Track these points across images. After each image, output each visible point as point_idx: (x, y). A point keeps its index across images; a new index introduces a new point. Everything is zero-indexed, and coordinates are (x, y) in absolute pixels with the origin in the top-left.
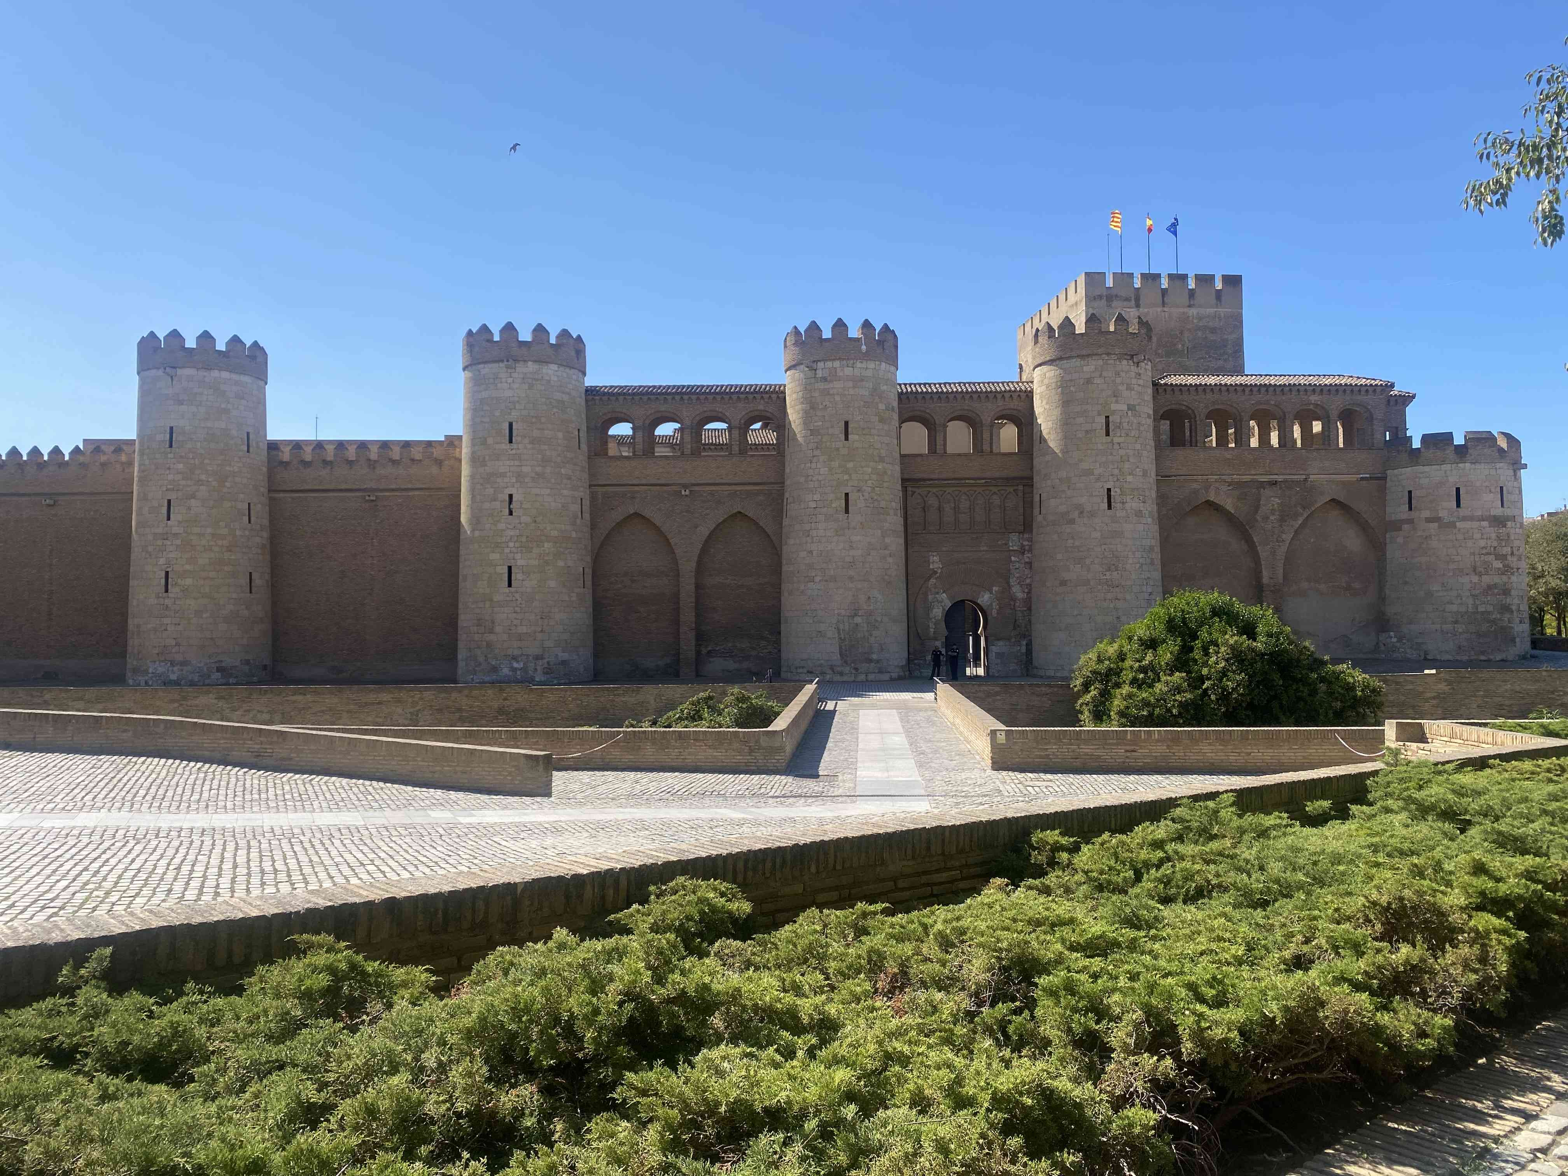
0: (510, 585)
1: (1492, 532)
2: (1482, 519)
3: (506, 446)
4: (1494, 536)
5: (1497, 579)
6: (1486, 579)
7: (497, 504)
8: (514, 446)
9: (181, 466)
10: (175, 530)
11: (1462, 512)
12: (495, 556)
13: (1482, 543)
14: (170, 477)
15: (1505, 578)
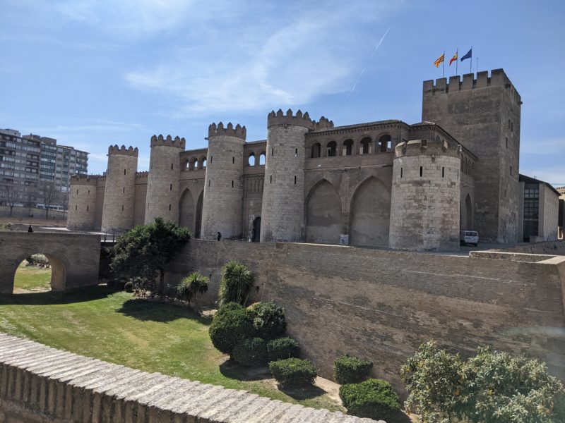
1: (414, 188)
2: (409, 183)
4: (414, 191)
5: (414, 211)
6: (409, 211)
11: (403, 179)
13: (409, 194)
15: (418, 211)
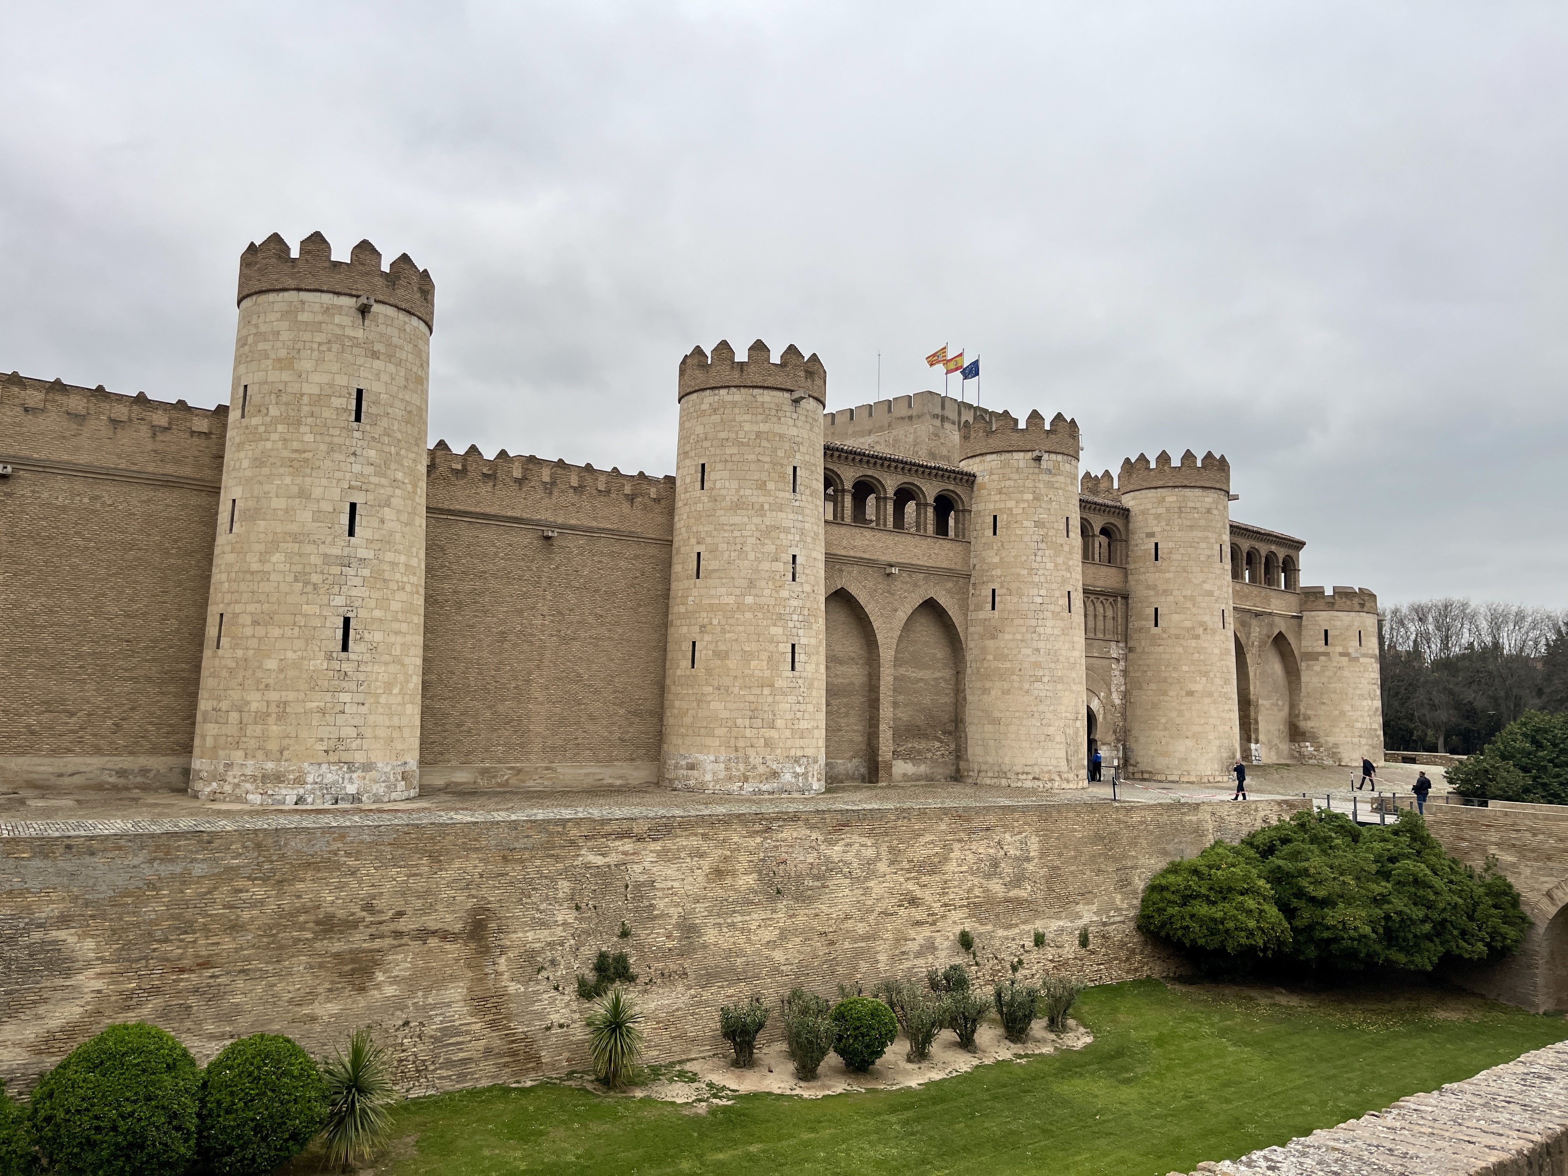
0: (793, 669)
3: (789, 495)
7: (779, 566)
8: (798, 497)
9: (372, 453)
10: (362, 553)
12: (776, 631)
14: (357, 468)
